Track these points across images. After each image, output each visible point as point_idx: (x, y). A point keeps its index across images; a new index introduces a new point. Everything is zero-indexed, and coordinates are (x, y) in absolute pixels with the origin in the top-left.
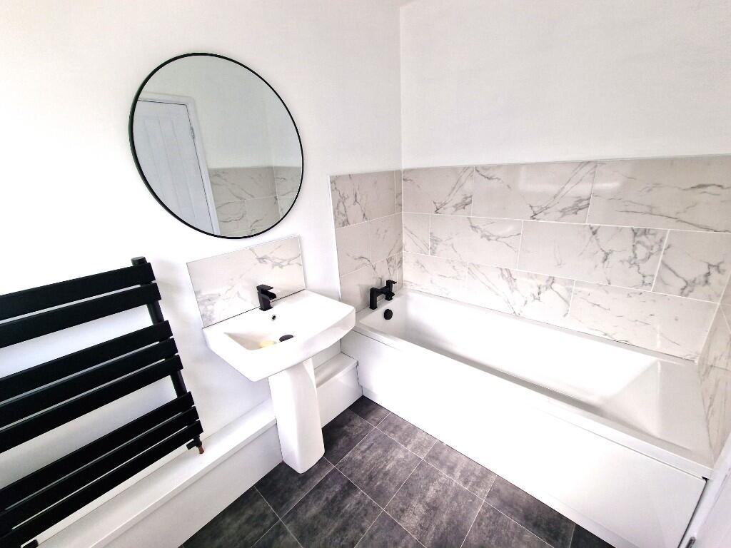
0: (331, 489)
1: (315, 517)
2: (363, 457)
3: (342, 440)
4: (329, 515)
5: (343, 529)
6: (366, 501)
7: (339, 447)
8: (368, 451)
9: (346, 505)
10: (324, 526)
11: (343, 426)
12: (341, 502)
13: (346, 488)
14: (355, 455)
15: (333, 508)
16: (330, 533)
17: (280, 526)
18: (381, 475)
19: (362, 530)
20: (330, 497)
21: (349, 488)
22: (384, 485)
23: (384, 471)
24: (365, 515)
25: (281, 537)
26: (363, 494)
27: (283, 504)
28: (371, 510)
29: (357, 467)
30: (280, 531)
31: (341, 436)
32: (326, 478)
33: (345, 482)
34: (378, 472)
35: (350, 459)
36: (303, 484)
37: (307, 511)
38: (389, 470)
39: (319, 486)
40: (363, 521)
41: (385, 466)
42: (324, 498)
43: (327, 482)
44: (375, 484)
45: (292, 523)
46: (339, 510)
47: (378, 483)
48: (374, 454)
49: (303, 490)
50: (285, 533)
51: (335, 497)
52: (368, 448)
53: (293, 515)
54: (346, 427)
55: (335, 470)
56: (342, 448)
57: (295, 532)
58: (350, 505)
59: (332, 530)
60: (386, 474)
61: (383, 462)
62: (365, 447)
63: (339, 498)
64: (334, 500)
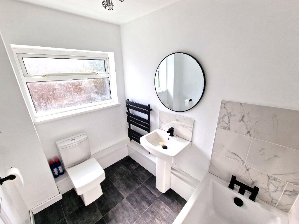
0: (150, 197)
1: (142, 193)
2: (162, 209)
3: (170, 200)
4: (141, 197)
5: (137, 201)
6: (144, 210)
7: (166, 199)
8: (164, 211)
9: (144, 202)
10: (139, 195)
11: (177, 200)
12: (145, 200)
13: (150, 202)
14: (163, 205)
15: (144, 198)
16: (136, 198)
17: (141, 183)
18: (153, 217)
19: (135, 208)
20: (147, 197)
21: (149, 203)
22: (149, 217)
23: (155, 218)
24: (140, 209)
25: (138, 184)
26: (147, 209)
27: (147, 183)
28: (141, 211)
29: (157, 206)
30: (139, 184)
31: (172, 200)
32: (154, 195)
33: (152, 202)
34: (155, 215)
35: (161, 203)
36: (152, 188)
37: (143, 190)
38: (155, 221)
39: (151, 193)
40: (138, 208)
41: (158, 219)
42: (147, 195)
43: (152, 195)
44: (150, 214)
45: (141, 186)
46: (142, 200)
47: (150, 215)
48: (163, 214)
49: (150, 188)
50: (139, 185)
51: (147, 199)
52: (166, 212)
53: (143, 186)
54: (176, 201)
55: (157, 198)
56: (166, 200)
57: (139, 188)
58: (144, 204)
59: (137, 198)
60: (154, 219)
61: (159, 218)
62: (167, 210)
63: (147, 200)
64: (146, 198)
